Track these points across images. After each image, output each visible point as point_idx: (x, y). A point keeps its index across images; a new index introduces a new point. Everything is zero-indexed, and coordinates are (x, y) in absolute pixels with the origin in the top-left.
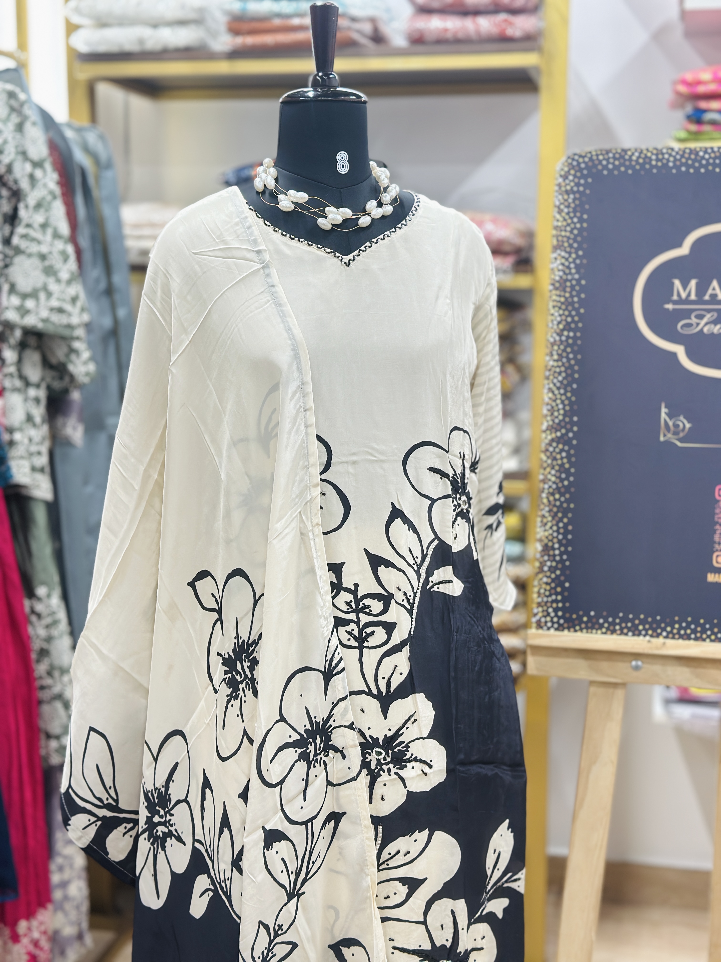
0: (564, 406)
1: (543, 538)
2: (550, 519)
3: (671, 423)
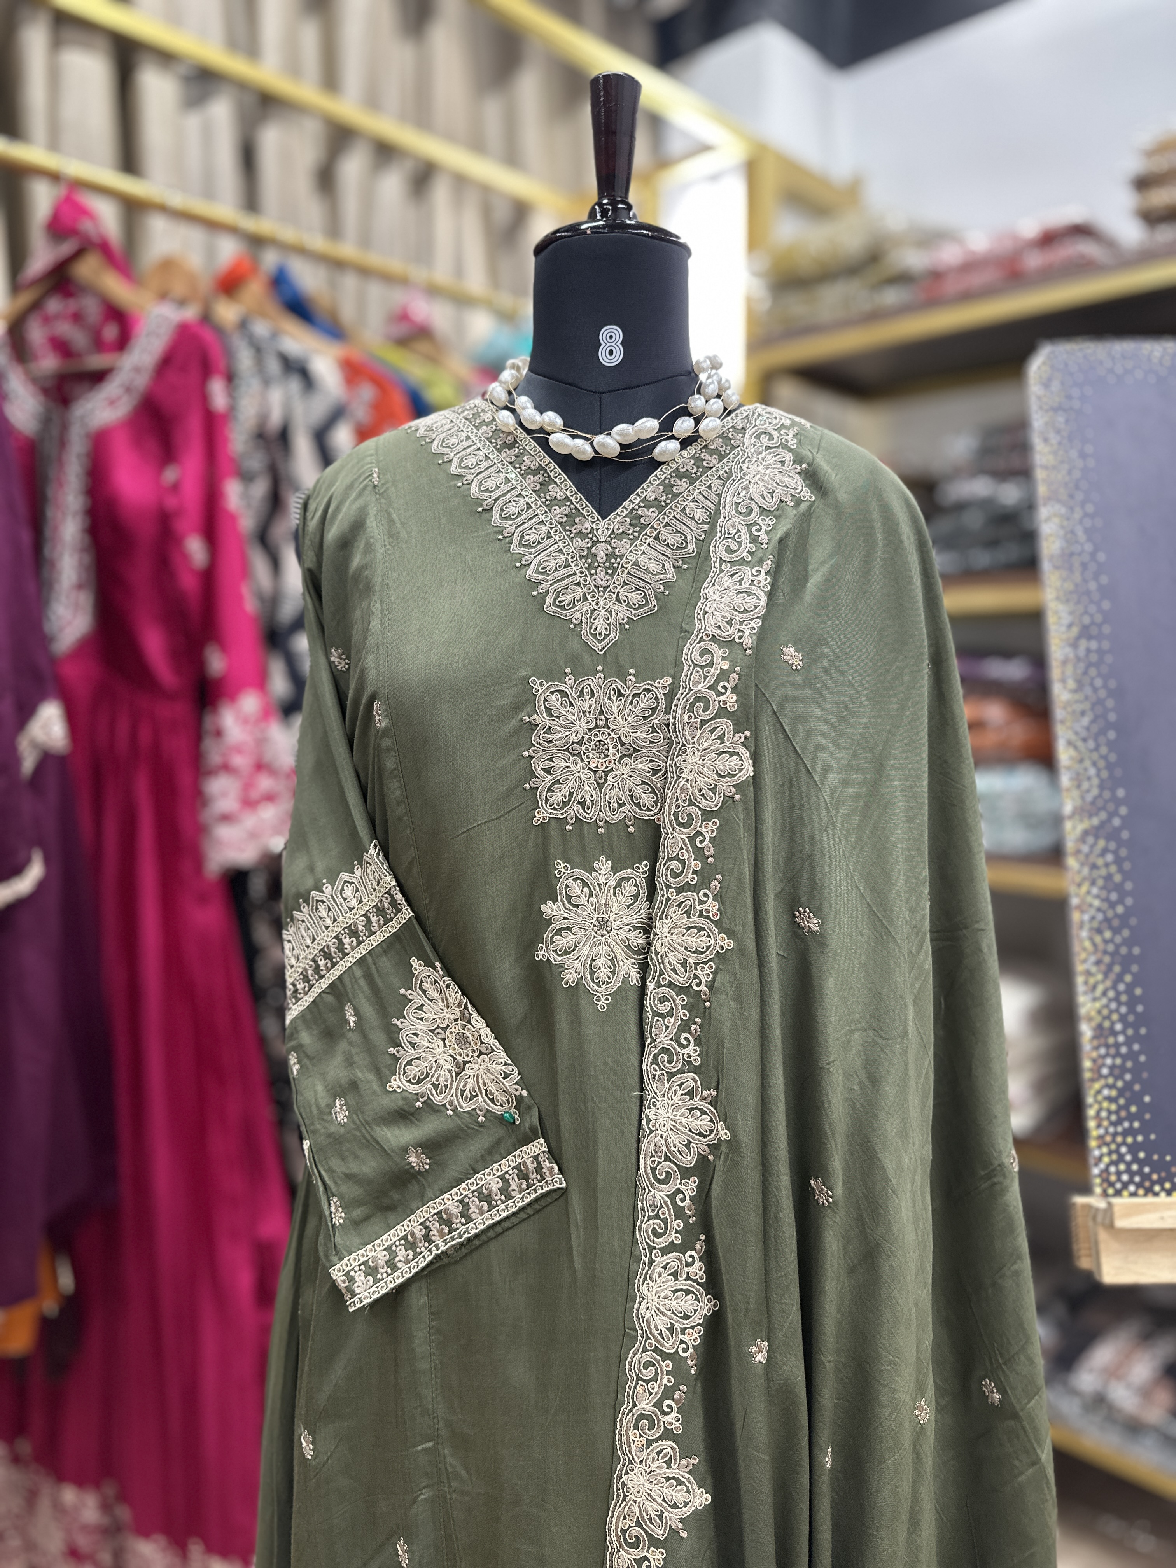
0: (1099, 770)
1: (1093, 1013)
2: (1100, 977)
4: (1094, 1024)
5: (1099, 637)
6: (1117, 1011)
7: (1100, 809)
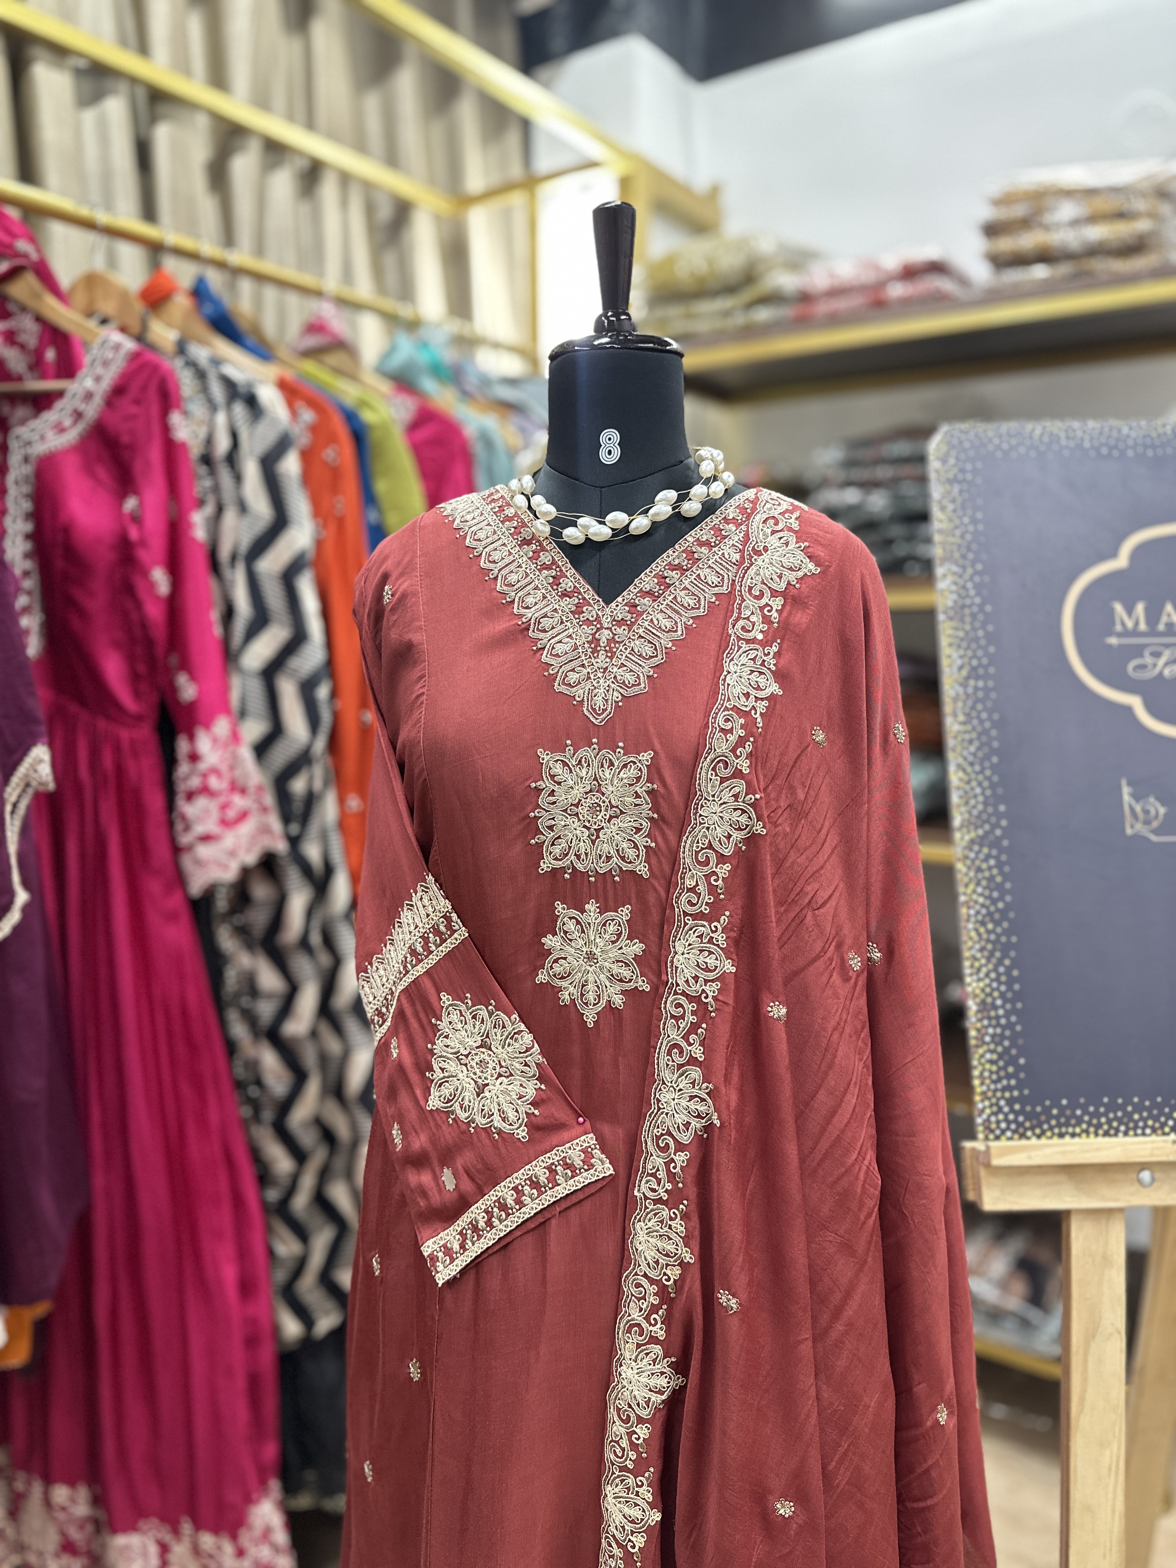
0: (984, 789)
1: (978, 991)
2: (983, 961)
3: (1138, 808)
4: (978, 1000)
5: (986, 677)
6: (998, 989)
7: (985, 822)
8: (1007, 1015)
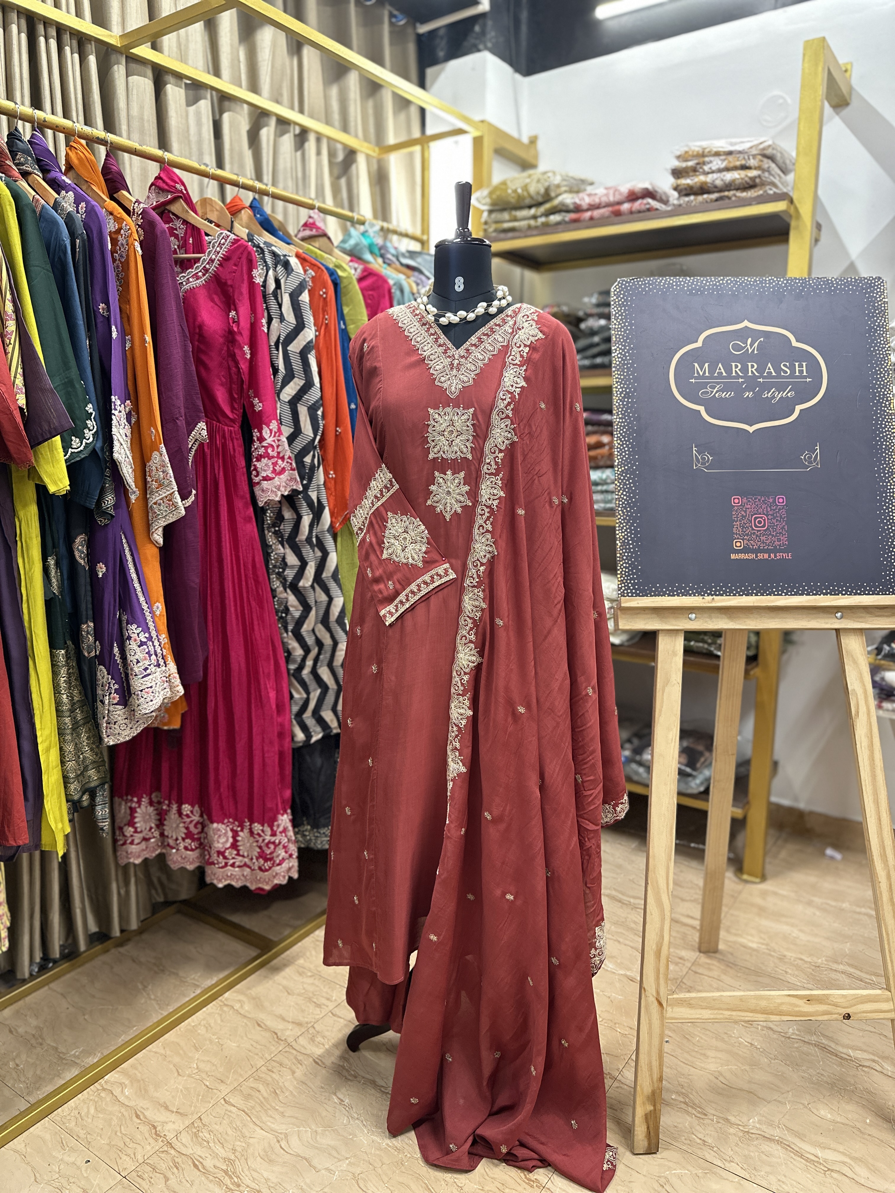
0: (629, 448)
3: (700, 457)
4: (621, 541)
6: (630, 536)
7: (628, 463)
8: (634, 548)
